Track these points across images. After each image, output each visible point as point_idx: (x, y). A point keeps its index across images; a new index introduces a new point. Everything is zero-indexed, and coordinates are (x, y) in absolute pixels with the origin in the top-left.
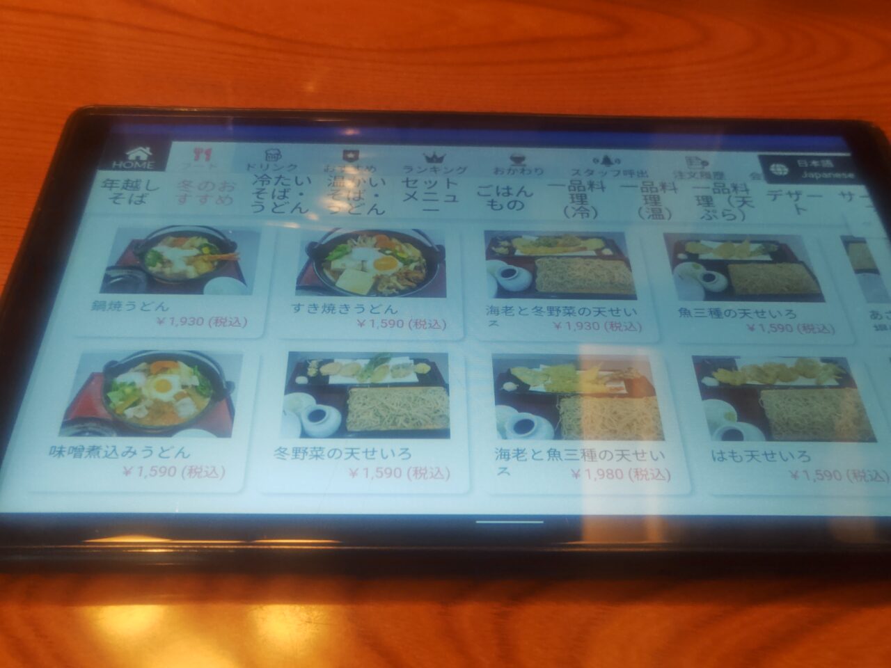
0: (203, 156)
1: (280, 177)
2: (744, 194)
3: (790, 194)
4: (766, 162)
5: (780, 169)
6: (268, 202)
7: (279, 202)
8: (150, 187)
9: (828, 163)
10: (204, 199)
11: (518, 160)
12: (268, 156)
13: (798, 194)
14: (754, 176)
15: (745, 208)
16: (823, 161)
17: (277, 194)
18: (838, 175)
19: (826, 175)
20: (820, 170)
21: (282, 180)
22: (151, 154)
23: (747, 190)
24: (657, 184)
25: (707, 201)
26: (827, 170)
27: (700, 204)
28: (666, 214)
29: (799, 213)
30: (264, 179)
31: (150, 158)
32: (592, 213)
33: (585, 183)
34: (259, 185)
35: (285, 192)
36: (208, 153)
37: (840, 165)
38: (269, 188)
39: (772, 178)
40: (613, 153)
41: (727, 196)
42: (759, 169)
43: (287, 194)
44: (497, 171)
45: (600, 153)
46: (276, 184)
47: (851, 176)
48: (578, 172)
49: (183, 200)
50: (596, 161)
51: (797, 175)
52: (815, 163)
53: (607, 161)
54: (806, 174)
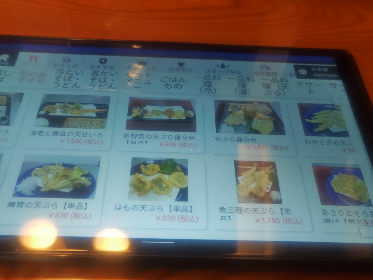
0: (33, 60)
1: (69, 71)
2: (285, 83)
3: (307, 84)
4: (297, 68)
5: (303, 72)
6: (62, 83)
7: (67, 83)
8: (6, 74)
9: (326, 70)
10: (31, 80)
11: (181, 65)
12: (64, 60)
13: (310, 84)
14: (291, 75)
15: (286, 90)
16: (323, 69)
17: (66, 78)
18: (329, 75)
19: (324, 75)
20: (322, 72)
21: (69, 72)
22: (9, 58)
23: (287, 82)
24: (245, 78)
25: (268, 86)
26: (325, 73)
27: (264, 88)
28: (248, 92)
29: (310, 93)
30: (61, 71)
32: (213, 91)
33: (211, 76)
34: (58, 74)
35: (70, 78)
36: (36, 58)
37: (331, 71)
38: (63, 76)
39: (299, 76)
40: (226, 62)
41: (277, 84)
42: (293, 71)
44: (171, 70)
45: (220, 62)
46: (66, 74)
47: (336, 76)
48: (209, 71)
49: (21, 80)
50: (218, 66)
51: (311, 75)
52: (319, 69)
53: (223, 66)
54: (315, 75)
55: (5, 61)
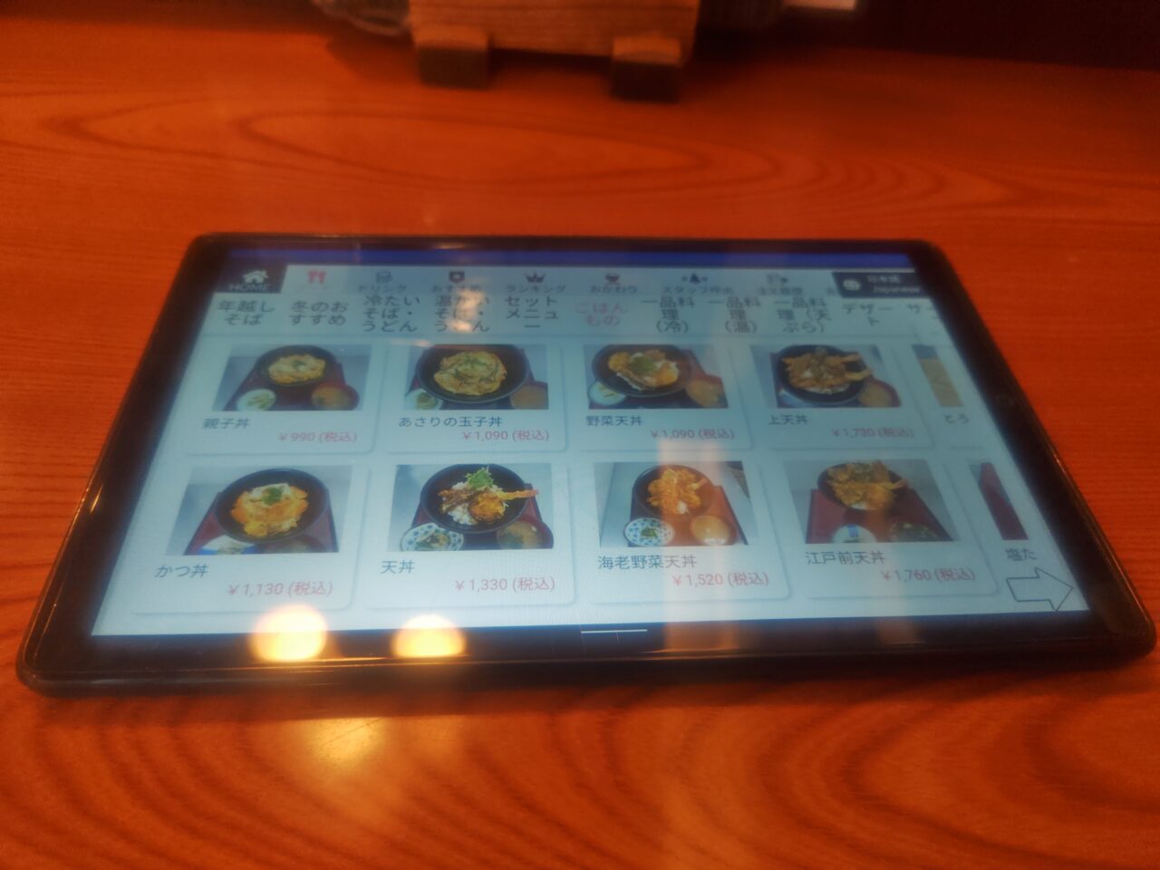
0: (317, 279)
1: (391, 298)
2: (820, 308)
3: (863, 307)
4: (840, 278)
5: (852, 285)
6: (379, 321)
7: (388, 321)
8: (265, 308)
9: (895, 279)
10: (317, 320)
11: (613, 279)
12: (379, 278)
13: (870, 307)
14: (830, 291)
15: (823, 321)
16: (891, 278)
17: (387, 313)
18: (904, 289)
19: (895, 290)
20: (888, 284)
21: (392, 300)
22: (266, 277)
23: (823, 304)
24: (742, 300)
25: (788, 315)
26: (895, 285)
27: (781, 318)
28: (751, 326)
29: (872, 325)
30: (375, 300)
31: (266, 281)
32: (683, 327)
33: (675, 299)
34: (370, 305)
35: (394, 311)
36: (322, 275)
37: (906, 280)
38: (380, 308)
39: (846, 293)
40: (701, 272)
41: (805, 310)
42: (832, 283)
43: (396, 314)
44: (594, 289)
45: (688, 272)
46: (387, 304)
47: (916, 290)
48: (668, 289)
49: (297, 320)
50: (684, 279)
51: (867, 290)
52: (883, 279)
53: (695, 279)
54: (876, 289)
55: (259, 284)
